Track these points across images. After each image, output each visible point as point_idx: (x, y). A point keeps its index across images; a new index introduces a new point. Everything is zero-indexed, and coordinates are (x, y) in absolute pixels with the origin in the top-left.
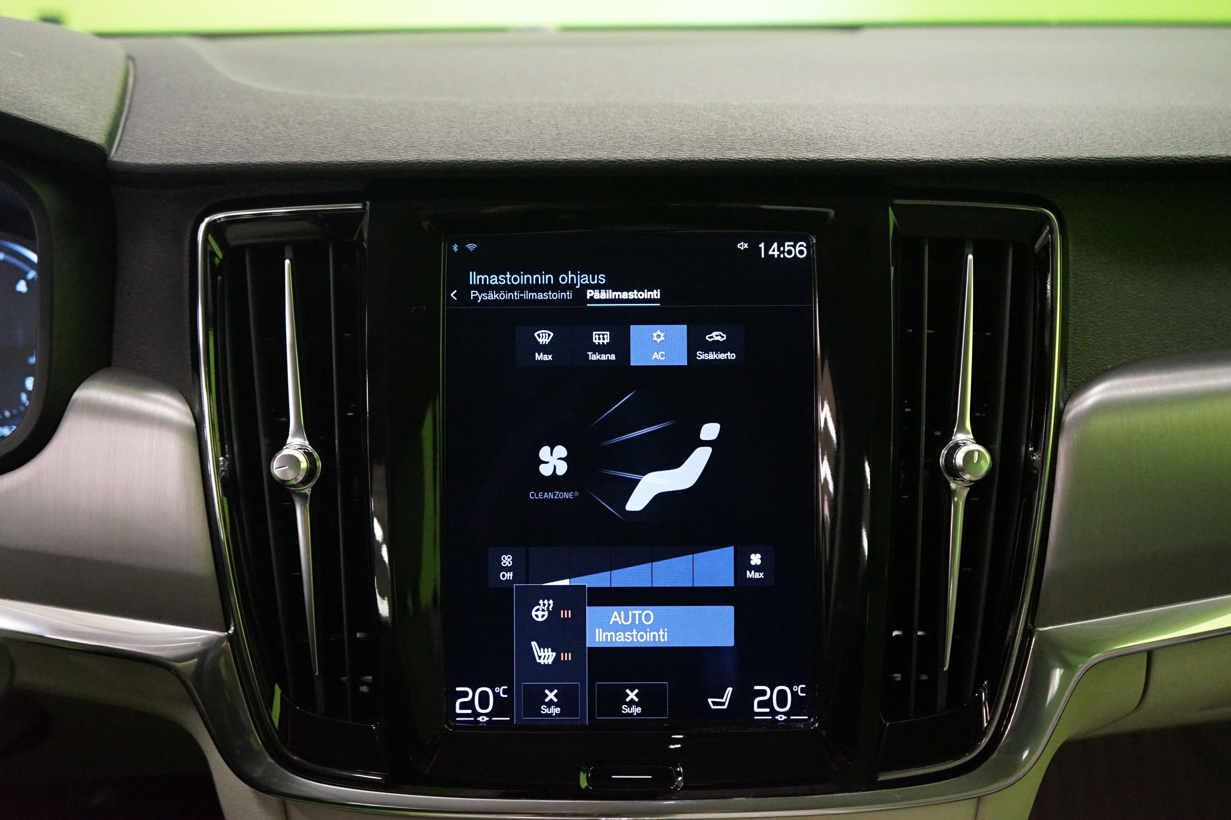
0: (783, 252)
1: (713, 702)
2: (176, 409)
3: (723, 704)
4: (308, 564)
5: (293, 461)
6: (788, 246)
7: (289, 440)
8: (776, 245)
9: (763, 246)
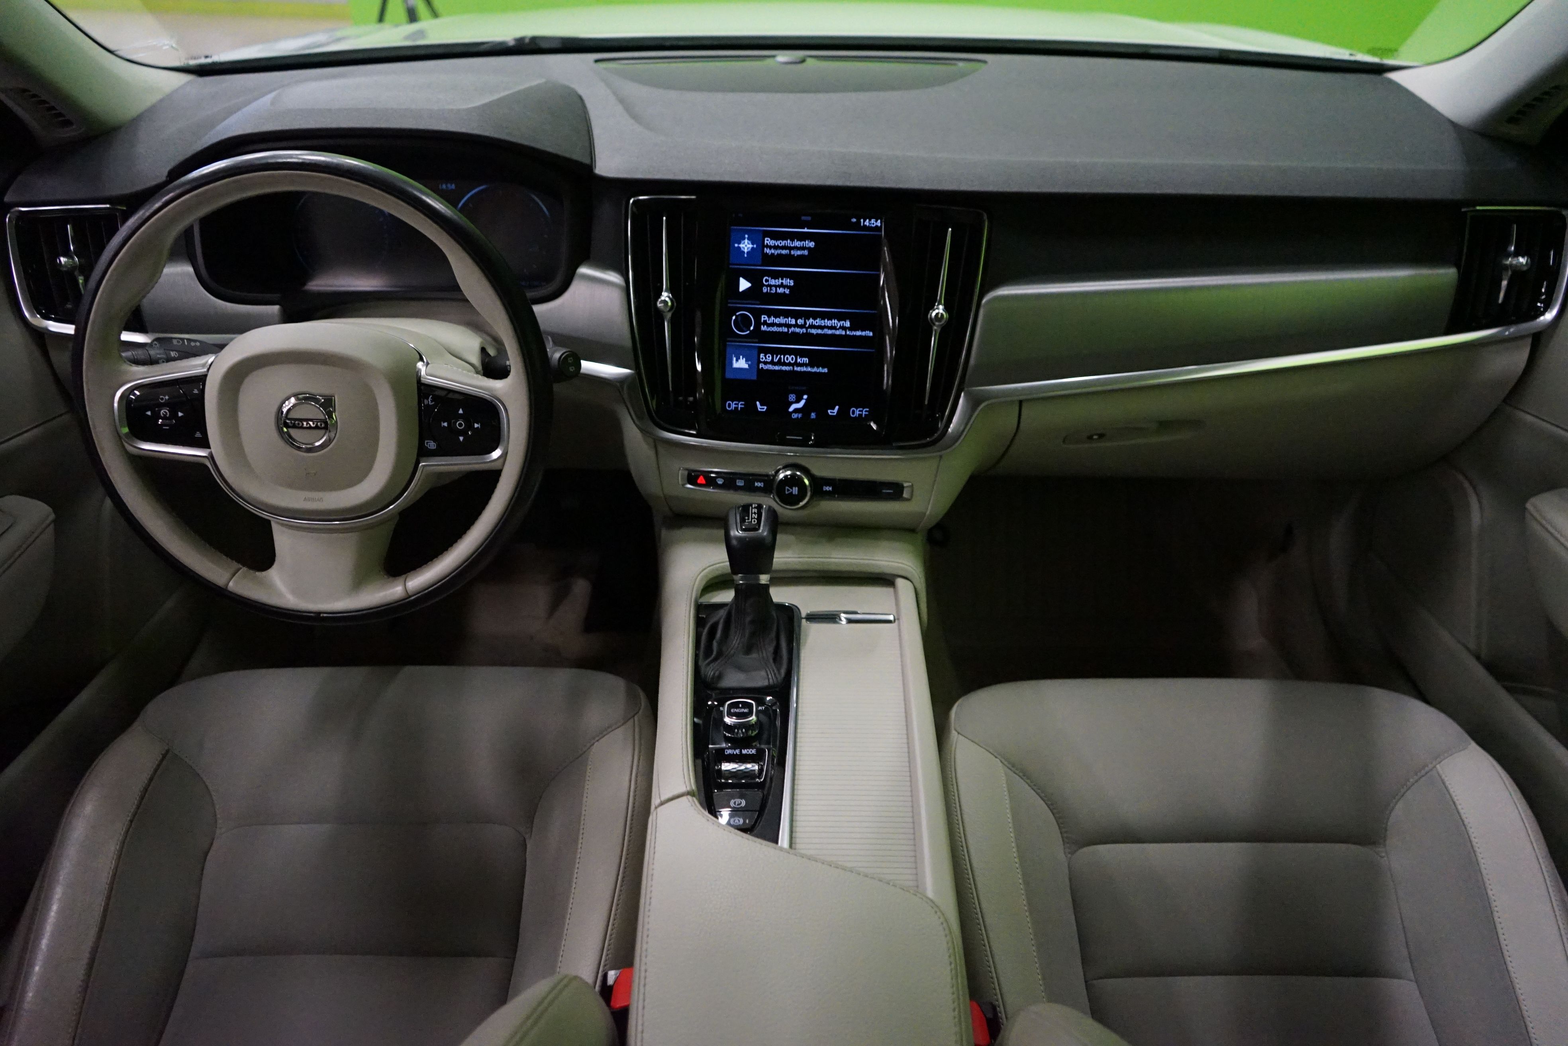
0: (871, 224)
1: (831, 412)
2: (617, 278)
3: (834, 413)
4: (669, 344)
5: (665, 302)
6: (873, 221)
7: (663, 294)
8: (868, 220)
9: (862, 220)
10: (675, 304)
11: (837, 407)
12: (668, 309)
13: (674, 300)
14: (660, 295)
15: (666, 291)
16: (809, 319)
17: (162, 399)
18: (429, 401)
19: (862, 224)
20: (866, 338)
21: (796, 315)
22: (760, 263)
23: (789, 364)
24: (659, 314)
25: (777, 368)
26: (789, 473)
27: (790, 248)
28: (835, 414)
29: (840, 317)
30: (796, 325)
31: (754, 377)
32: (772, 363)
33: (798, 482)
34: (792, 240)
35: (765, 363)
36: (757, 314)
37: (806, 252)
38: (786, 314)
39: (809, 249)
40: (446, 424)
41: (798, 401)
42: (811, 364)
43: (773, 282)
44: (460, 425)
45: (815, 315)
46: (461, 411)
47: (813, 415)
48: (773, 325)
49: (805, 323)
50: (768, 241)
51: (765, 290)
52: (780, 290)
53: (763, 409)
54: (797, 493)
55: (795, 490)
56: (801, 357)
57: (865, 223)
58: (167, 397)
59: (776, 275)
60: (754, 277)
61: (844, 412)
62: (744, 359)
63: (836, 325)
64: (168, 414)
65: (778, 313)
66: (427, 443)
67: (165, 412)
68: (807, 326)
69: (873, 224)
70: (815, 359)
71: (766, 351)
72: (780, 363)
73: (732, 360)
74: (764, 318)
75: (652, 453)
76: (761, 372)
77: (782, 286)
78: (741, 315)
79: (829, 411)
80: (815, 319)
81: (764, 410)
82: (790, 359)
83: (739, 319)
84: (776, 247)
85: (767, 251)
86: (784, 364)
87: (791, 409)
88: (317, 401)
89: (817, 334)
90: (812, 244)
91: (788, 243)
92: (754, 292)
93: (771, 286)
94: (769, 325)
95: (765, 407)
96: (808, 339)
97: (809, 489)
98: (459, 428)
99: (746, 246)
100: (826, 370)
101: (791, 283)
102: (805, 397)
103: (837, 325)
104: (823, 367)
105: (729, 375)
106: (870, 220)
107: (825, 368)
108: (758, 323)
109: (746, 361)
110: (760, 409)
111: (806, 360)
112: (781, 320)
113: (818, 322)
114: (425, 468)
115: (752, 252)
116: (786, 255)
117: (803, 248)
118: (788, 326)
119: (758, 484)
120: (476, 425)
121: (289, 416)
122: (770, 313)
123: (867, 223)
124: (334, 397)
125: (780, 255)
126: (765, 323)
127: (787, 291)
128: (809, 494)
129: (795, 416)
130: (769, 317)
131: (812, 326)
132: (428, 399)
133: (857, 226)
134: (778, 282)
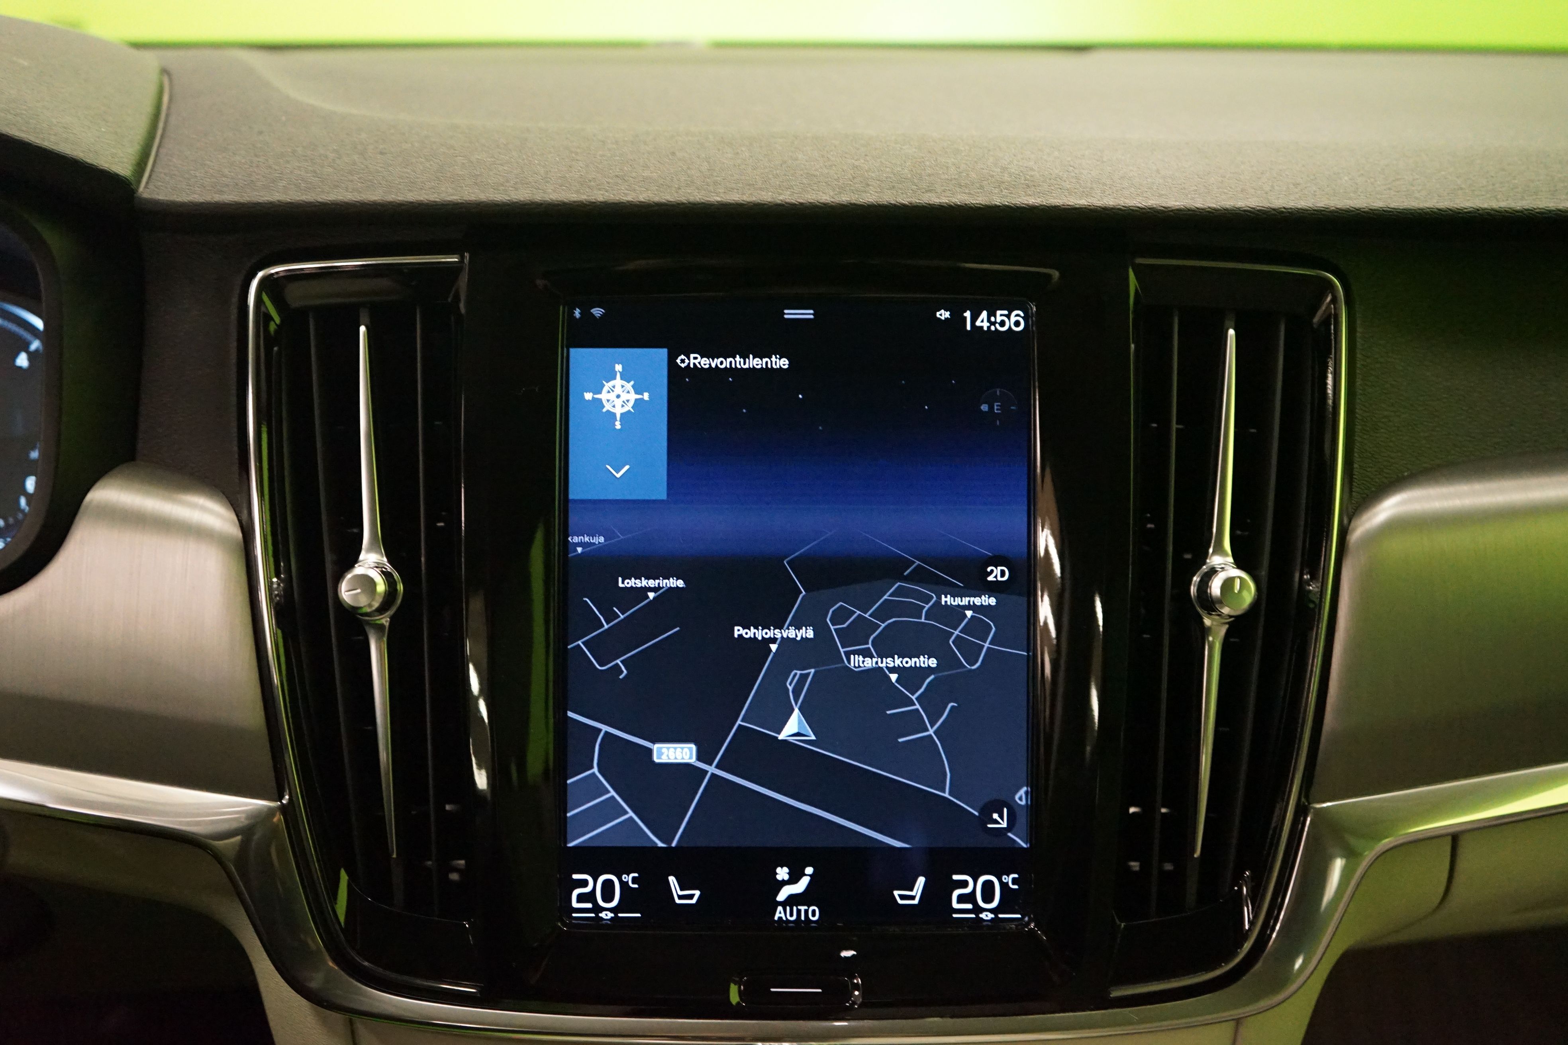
1: (900, 896)
3: (913, 898)
4: (385, 715)
5: (367, 583)
6: (1000, 315)
7: (362, 556)
8: (984, 314)
9: (968, 314)
10: (400, 587)
11: (921, 881)
12: (376, 605)
13: (396, 575)
14: (351, 559)
15: (372, 548)
19: (969, 328)
24: (350, 621)
28: (916, 902)
41: (794, 879)
53: (691, 897)
57: (978, 323)
61: (941, 895)
69: (1002, 324)
79: (896, 893)
81: (694, 901)
87: (781, 897)
95: (697, 893)
99: (618, 396)
106: (992, 313)
110: (680, 897)
123: (983, 321)
129: (790, 914)
133: (954, 333)
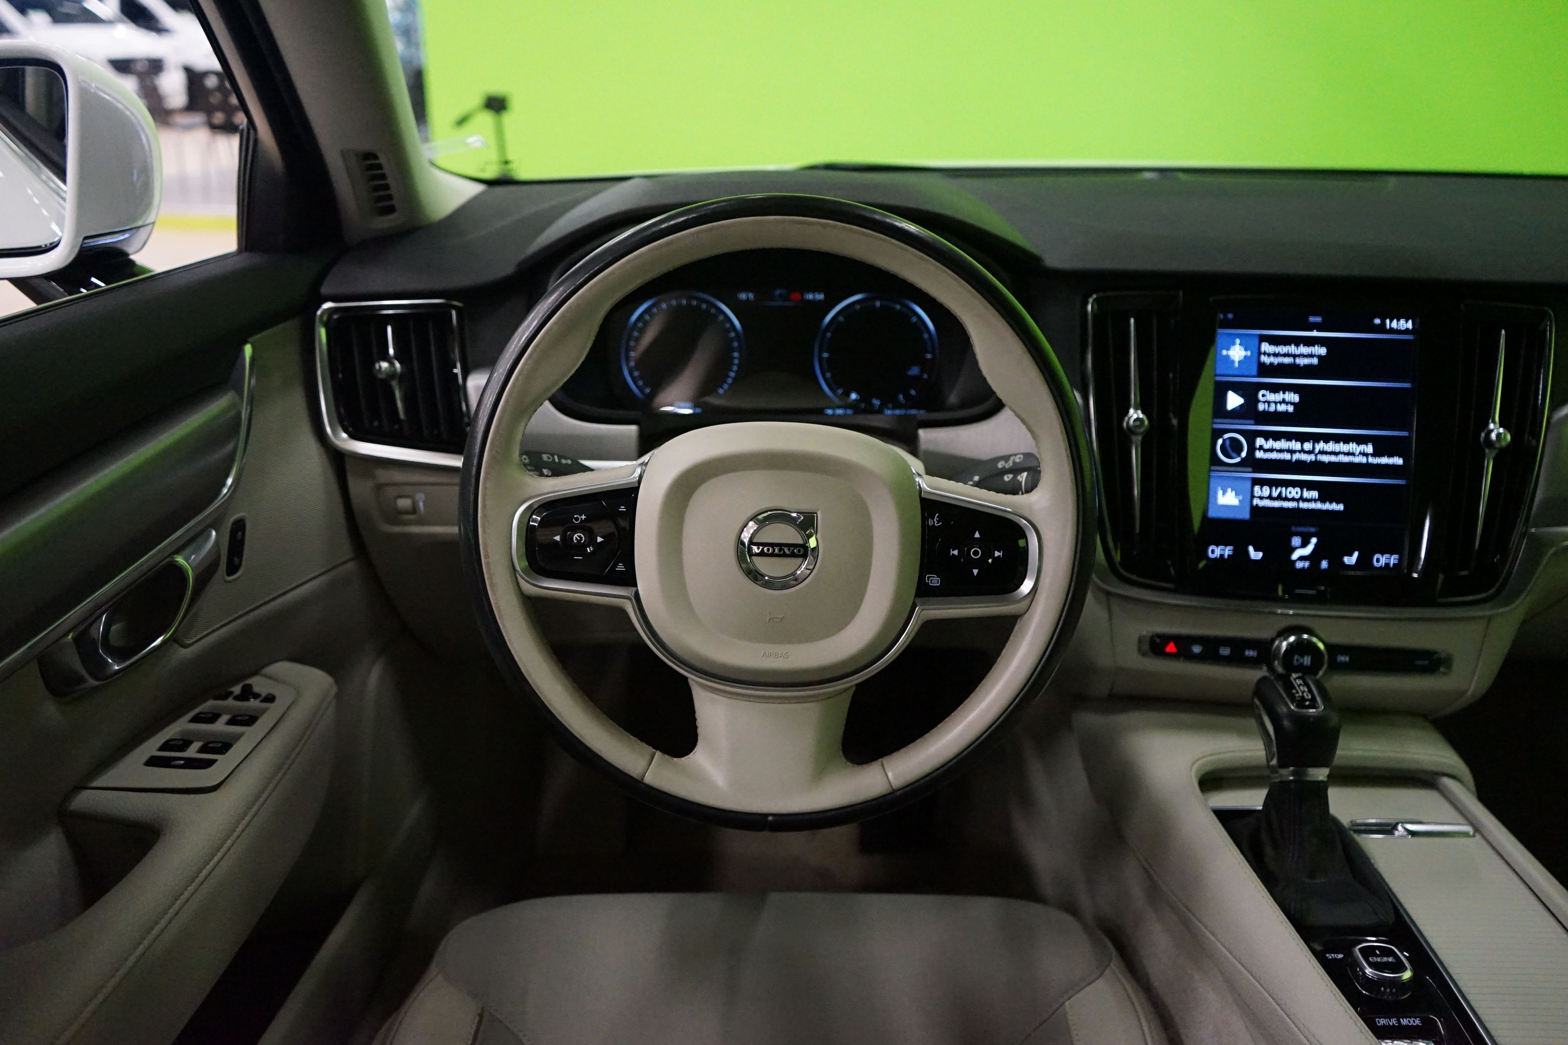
0: (1399, 326)
1: (1347, 560)
5: (1138, 420)
6: (1402, 321)
7: (1131, 409)
8: (1395, 321)
9: (1388, 322)
11: (1356, 554)
14: (1127, 412)
15: (1135, 407)
16: (1318, 442)
17: (577, 519)
18: (934, 522)
19: (1388, 327)
20: (1394, 467)
21: (1302, 438)
22: (1255, 372)
23: (1293, 499)
24: (1126, 435)
25: (1277, 504)
26: (1292, 639)
27: (1294, 356)
28: (1353, 562)
29: (1360, 440)
30: (1302, 451)
31: (1246, 515)
32: (1270, 497)
33: (1309, 648)
34: (1297, 345)
35: (1261, 498)
36: (1251, 436)
37: (1315, 361)
38: (1289, 436)
39: (1320, 357)
40: (956, 552)
41: (1304, 545)
42: (1322, 499)
43: (1271, 397)
44: (977, 553)
45: (1327, 438)
46: (977, 535)
47: (1324, 564)
48: (1271, 450)
49: (1314, 448)
50: (1265, 347)
51: (1261, 407)
52: (1282, 408)
53: (1258, 556)
54: (1309, 663)
55: (1307, 660)
56: (1309, 489)
57: (1392, 325)
58: (583, 517)
59: (1275, 388)
60: (1249, 391)
61: (1365, 561)
62: (1234, 492)
63: (1354, 450)
64: (583, 539)
65: (1277, 436)
66: (929, 578)
67: (580, 536)
68: (1317, 451)
69: (1403, 325)
70: (1327, 492)
71: (1262, 483)
72: (1280, 498)
73: (1216, 494)
74: (1260, 441)
75: (1104, 615)
76: (1255, 509)
77: (1283, 401)
78: (1231, 439)
79: (1345, 559)
80: (1326, 442)
81: (1260, 558)
82: (1294, 492)
83: (1228, 443)
84: (1276, 355)
85: (1265, 359)
86: (1286, 499)
87: (1295, 556)
88: (792, 521)
89: (1330, 463)
90: (1323, 351)
91: (1292, 349)
92: (1249, 411)
93: (1269, 403)
94: (1266, 451)
95: (1261, 554)
96: (1317, 467)
97: (1326, 657)
98: (973, 557)
99: (1237, 353)
100: (1341, 507)
101: (1295, 398)
102: (1314, 540)
103: (1356, 451)
104: (1338, 503)
105: (1212, 514)
106: (1398, 320)
107: (1340, 503)
108: (1252, 449)
109: (1236, 495)
110: (1254, 556)
111: (1315, 494)
112: (1283, 444)
113: (1331, 446)
114: (924, 611)
115: (1245, 361)
116: (1289, 365)
117: (1311, 356)
118: (1292, 452)
119: (1250, 653)
120: (997, 554)
121: (755, 541)
122: (1267, 435)
123: (1394, 324)
124: (816, 513)
125: (1280, 365)
126: (1261, 448)
127: (1291, 409)
128: (1325, 666)
129: (1300, 565)
130: (1267, 440)
131: (1322, 452)
132: (933, 518)
133: (1382, 329)
134: (1279, 397)
